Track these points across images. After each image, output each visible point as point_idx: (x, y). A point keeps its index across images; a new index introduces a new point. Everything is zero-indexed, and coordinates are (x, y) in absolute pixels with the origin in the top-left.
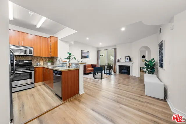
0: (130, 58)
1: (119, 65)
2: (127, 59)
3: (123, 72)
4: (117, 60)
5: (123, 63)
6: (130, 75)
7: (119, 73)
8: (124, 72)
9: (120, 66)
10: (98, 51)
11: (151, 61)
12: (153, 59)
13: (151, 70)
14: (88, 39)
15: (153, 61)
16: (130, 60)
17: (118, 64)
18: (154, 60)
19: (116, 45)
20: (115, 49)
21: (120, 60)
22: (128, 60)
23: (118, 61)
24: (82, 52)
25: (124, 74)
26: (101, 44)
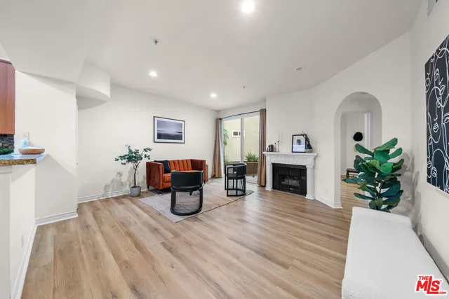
0: (307, 140)
1: (273, 164)
2: (299, 142)
3: (286, 186)
4: (267, 147)
5: (286, 156)
6: (309, 196)
7: (274, 188)
8: (290, 186)
9: (276, 167)
10: (218, 121)
11: (384, 152)
12: (394, 142)
13: (382, 187)
14: (153, 74)
15: (392, 151)
16: (309, 147)
17: (271, 159)
18: (397, 147)
19: (264, 101)
20: (263, 113)
21: (276, 146)
22: (302, 147)
23: (272, 149)
24: (159, 122)
25: (289, 191)
26: (214, 95)
